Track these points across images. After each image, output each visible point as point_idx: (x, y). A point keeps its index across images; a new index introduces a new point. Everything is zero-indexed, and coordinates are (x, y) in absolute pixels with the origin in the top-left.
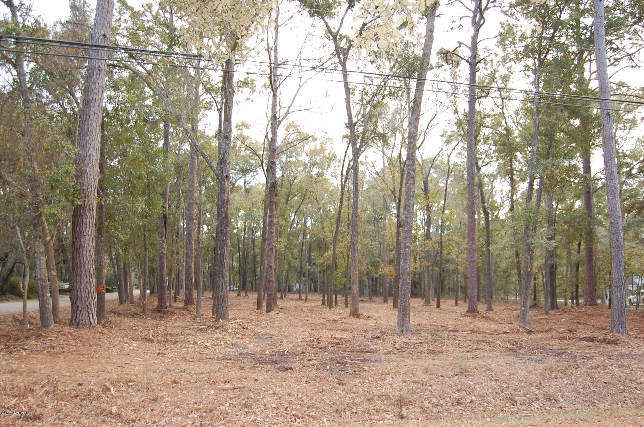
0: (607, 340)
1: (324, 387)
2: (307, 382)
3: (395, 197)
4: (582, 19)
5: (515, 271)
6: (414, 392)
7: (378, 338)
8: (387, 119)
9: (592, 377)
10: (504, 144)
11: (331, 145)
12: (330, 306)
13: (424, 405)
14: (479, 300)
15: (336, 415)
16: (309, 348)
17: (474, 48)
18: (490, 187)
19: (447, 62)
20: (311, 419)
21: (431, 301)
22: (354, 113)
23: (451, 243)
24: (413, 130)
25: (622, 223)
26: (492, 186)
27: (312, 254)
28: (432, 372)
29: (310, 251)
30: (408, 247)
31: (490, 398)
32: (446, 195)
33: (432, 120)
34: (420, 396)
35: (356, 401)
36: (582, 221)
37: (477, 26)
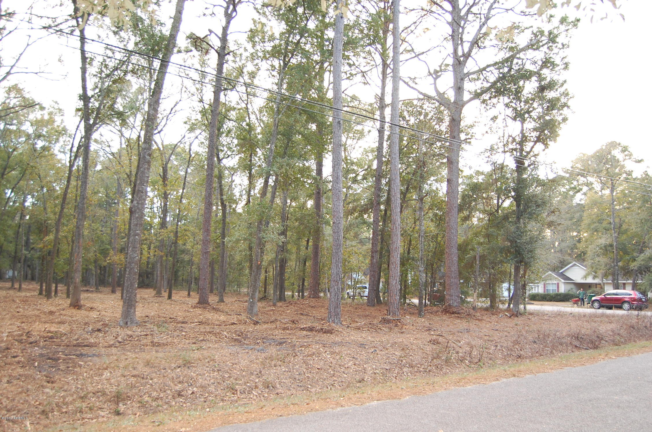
0: (324, 330)
1: (29, 387)
2: (8, 382)
3: (130, 181)
4: (326, 32)
5: (248, 264)
6: (133, 386)
7: (99, 330)
8: (128, 97)
9: (307, 364)
10: (244, 139)
11: (62, 117)
12: (48, 296)
13: (144, 399)
14: (211, 291)
15: (43, 417)
16: (16, 343)
17: (224, 39)
18: (230, 180)
19: (196, 48)
20: (11, 424)
21: (163, 292)
22: (90, 85)
23: (188, 233)
24: (152, 112)
25: (343, 223)
26: (232, 179)
27: (31, 237)
28: (155, 365)
29: (28, 235)
30: (138, 235)
31: (212, 388)
32: (184, 184)
33: (176, 105)
34: (140, 390)
35: (67, 399)
36: (311, 219)
37: (229, 17)
